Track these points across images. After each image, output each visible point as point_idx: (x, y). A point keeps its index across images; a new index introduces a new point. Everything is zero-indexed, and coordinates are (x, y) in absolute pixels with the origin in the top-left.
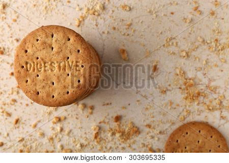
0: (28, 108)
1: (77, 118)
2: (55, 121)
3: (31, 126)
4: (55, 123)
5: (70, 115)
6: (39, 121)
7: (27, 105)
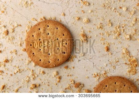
0: (12, 77)
1: (48, 85)
2: (32, 87)
3: (14, 90)
4: (32, 89)
5: (43, 83)
6: (20, 87)
7: (12, 75)
